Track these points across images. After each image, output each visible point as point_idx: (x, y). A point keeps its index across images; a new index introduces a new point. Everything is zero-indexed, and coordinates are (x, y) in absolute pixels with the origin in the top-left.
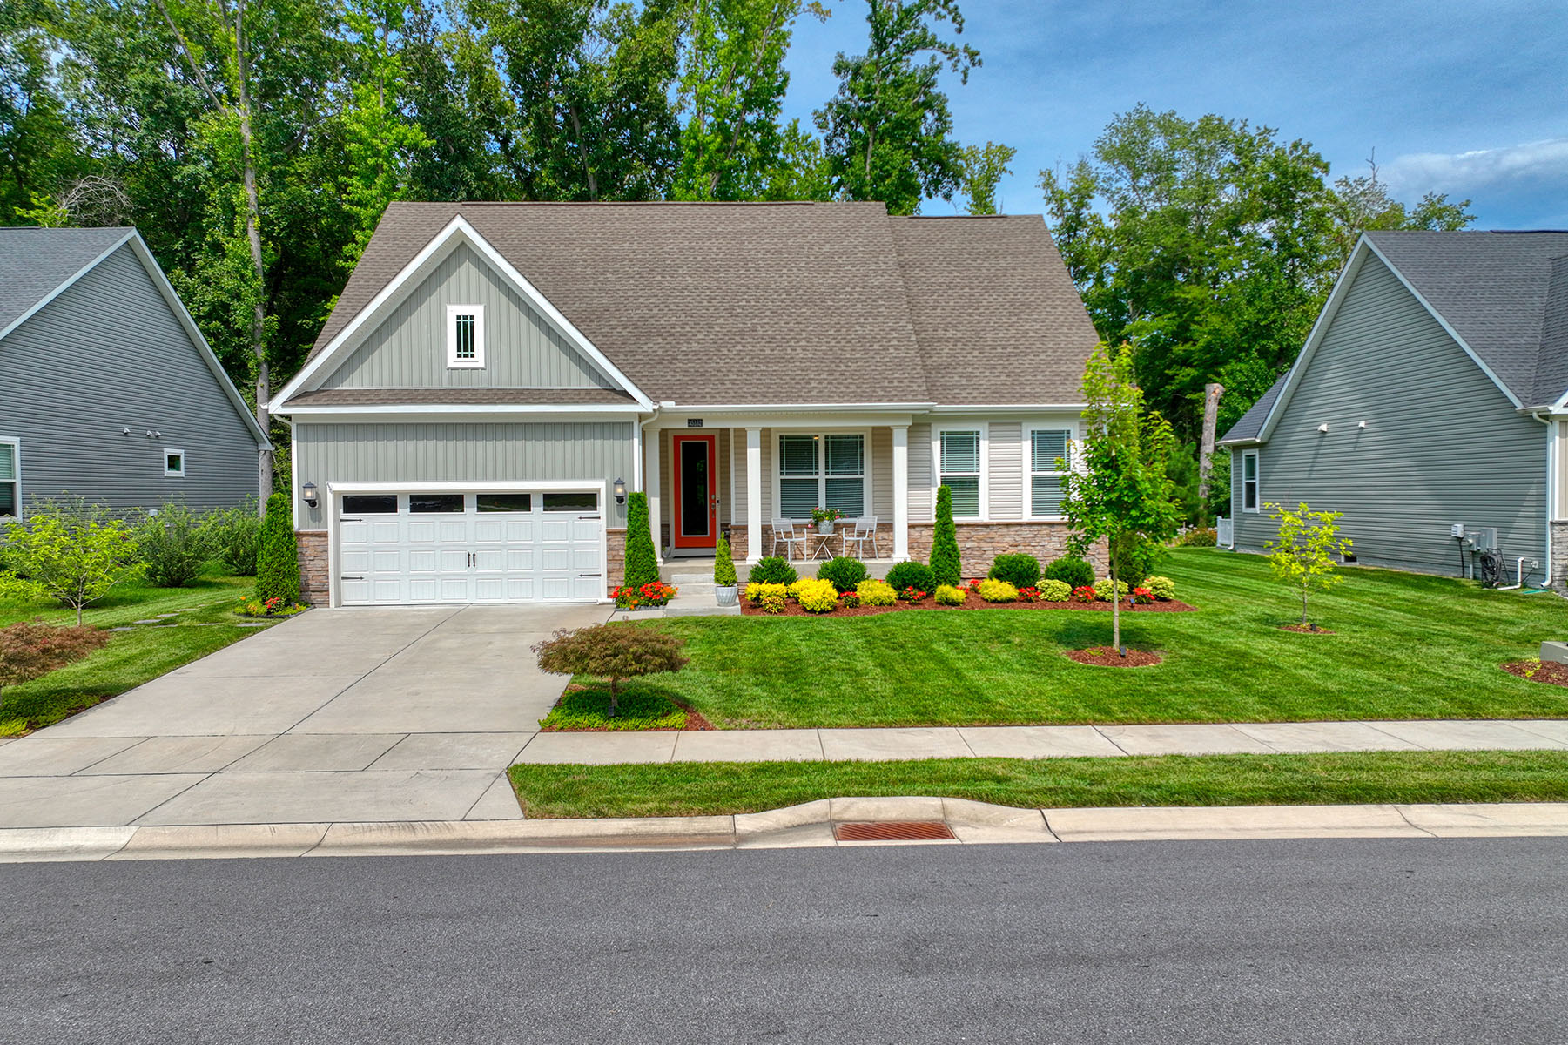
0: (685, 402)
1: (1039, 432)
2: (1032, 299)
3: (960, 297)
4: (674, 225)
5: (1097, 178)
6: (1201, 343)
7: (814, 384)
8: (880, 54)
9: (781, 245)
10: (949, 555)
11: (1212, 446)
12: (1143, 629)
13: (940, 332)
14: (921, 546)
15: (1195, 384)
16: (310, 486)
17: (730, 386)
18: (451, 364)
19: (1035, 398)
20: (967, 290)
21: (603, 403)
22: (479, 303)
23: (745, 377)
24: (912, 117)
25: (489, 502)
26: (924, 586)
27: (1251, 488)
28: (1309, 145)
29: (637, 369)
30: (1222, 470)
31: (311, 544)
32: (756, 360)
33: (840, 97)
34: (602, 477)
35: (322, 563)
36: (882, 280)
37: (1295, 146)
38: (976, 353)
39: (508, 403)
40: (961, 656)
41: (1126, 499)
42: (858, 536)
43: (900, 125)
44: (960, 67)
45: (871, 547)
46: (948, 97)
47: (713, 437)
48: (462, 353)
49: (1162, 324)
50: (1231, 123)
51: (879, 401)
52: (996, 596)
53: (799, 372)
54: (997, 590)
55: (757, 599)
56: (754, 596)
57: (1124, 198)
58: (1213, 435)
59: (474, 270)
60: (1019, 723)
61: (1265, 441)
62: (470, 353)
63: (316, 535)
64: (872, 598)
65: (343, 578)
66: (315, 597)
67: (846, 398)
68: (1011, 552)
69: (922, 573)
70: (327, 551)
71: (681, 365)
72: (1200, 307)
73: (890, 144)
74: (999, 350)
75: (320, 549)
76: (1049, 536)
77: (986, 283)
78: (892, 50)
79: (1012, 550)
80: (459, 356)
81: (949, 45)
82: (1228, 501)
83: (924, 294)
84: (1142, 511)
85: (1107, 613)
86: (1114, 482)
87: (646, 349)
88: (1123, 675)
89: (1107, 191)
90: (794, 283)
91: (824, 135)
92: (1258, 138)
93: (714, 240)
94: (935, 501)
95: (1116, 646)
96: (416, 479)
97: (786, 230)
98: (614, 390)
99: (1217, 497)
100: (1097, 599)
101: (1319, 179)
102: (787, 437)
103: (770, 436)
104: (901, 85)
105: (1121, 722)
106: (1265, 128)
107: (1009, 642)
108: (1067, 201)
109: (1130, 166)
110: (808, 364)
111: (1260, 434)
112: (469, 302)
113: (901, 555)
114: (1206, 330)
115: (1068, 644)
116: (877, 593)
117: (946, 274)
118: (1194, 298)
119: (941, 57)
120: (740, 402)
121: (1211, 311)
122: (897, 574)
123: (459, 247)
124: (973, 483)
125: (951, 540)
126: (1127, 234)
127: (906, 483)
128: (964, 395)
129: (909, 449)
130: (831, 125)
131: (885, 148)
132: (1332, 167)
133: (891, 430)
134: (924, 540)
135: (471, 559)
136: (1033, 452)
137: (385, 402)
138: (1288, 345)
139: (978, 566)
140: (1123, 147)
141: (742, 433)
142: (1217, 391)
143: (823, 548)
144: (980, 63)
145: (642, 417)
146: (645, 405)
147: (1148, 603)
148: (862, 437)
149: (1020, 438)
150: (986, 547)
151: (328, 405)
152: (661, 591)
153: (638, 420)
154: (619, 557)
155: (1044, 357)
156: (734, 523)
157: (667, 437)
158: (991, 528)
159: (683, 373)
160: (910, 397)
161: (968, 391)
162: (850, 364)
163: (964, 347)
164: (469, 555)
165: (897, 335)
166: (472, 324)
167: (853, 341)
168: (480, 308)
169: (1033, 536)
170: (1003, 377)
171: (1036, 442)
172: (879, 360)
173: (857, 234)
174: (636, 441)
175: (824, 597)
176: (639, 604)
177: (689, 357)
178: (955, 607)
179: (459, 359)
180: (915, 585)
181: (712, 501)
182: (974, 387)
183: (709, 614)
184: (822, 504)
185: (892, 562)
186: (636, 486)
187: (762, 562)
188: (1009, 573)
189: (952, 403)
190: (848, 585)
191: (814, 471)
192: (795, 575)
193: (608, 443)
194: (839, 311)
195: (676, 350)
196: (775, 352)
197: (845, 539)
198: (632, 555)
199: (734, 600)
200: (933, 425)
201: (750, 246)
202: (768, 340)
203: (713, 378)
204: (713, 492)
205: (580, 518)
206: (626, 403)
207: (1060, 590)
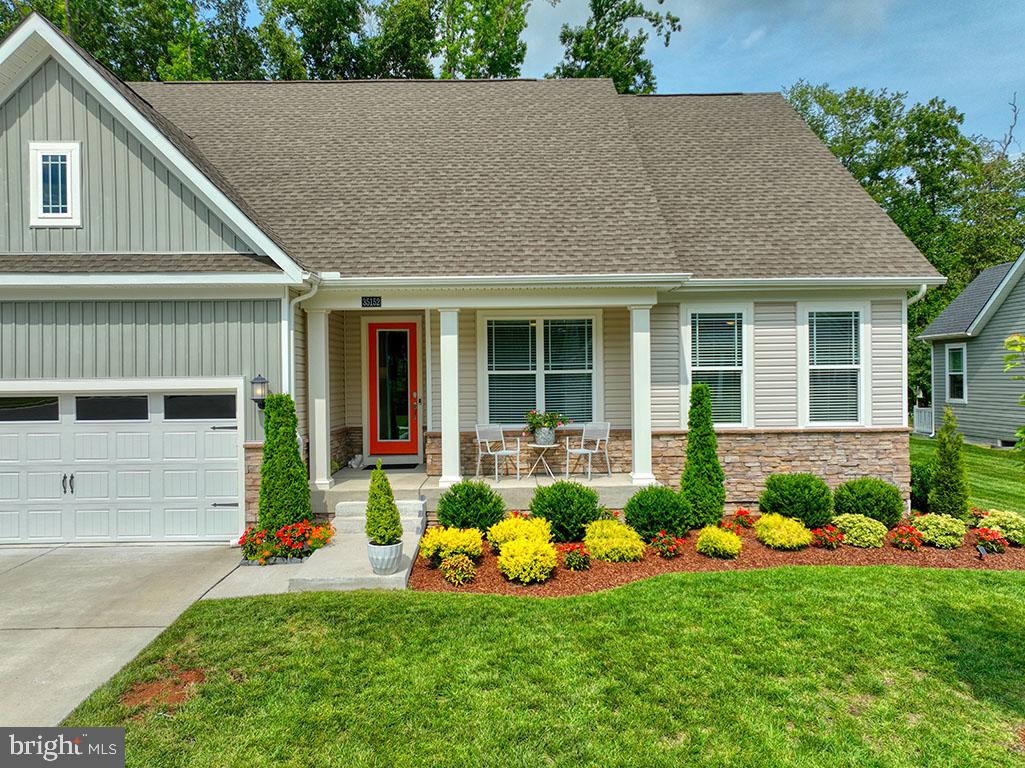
0: (356, 275)
1: (819, 315)
2: (786, 165)
3: (702, 164)
4: (384, 99)
7: (527, 251)
8: (598, 21)
9: (498, 114)
10: (709, 476)
13: (683, 198)
14: (667, 460)
17: (419, 254)
18: (34, 222)
19: (815, 270)
20: (709, 157)
21: (235, 272)
22: (73, 138)
23: (440, 244)
25: (93, 408)
27: (957, 380)
29: (303, 236)
32: (456, 225)
34: (240, 373)
36: (612, 143)
38: (730, 220)
39: (103, 272)
42: (586, 447)
44: (664, 32)
45: (602, 459)
46: (652, 63)
47: (415, 324)
48: (51, 206)
51: (615, 271)
52: (783, 541)
53: (510, 238)
54: (782, 531)
55: (436, 559)
56: (430, 553)
59: (66, 94)
61: (976, 334)
62: (60, 206)
64: (608, 550)
67: (569, 268)
68: (784, 470)
69: (676, 507)
71: (360, 231)
74: (758, 216)
76: (833, 447)
77: (730, 151)
78: (608, 17)
79: (784, 466)
80: (46, 210)
81: (654, 14)
83: (660, 161)
87: (321, 214)
90: (511, 147)
92: (893, 101)
93: (424, 110)
94: (686, 405)
97: (504, 102)
98: (254, 256)
100: (924, 544)
101: (956, 127)
102: (497, 323)
103: (475, 321)
106: (898, 94)
110: (522, 229)
111: (972, 328)
112: (59, 138)
113: (643, 477)
116: (615, 543)
117: (682, 143)
120: (429, 273)
122: (641, 507)
123: (45, 62)
124: (734, 380)
125: (710, 458)
127: (650, 380)
128: (723, 266)
129: (651, 336)
132: (965, 118)
133: (629, 311)
134: (672, 453)
135: (68, 483)
136: (811, 339)
141: (435, 314)
143: (541, 460)
144: (679, 27)
145: (294, 291)
146: (292, 274)
147: (1003, 553)
148: (590, 322)
149: (794, 322)
150: (751, 461)
152: (307, 535)
153: (287, 296)
154: (259, 483)
155: (815, 224)
156: (429, 429)
157: (340, 322)
158: (757, 437)
159: (361, 240)
160: (655, 267)
161: (726, 262)
162: (575, 229)
163: (713, 213)
164: (65, 477)
165: (633, 198)
166: (64, 167)
167: (578, 204)
168: (76, 146)
169: (811, 448)
170: (769, 247)
171: (815, 327)
172: (611, 224)
173: (583, 104)
174: (285, 324)
175: (535, 554)
176: (274, 554)
177: (373, 222)
178: (726, 564)
179: (47, 215)
180: (665, 523)
181: (414, 400)
182: (734, 257)
183: (354, 589)
184: (541, 406)
185: (629, 484)
186: (287, 386)
187: (455, 489)
188: (791, 503)
189: (706, 276)
190: (573, 529)
191: (530, 365)
192: (497, 509)
193: (247, 327)
194: (562, 174)
195: (359, 214)
196: (481, 216)
197: (569, 451)
198: (268, 483)
199: (397, 564)
200: (681, 306)
201: (464, 115)
202: (473, 203)
203: (398, 245)
204: (414, 389)
205: (214, 428)
206: (264, 272)
207: (871, 532)
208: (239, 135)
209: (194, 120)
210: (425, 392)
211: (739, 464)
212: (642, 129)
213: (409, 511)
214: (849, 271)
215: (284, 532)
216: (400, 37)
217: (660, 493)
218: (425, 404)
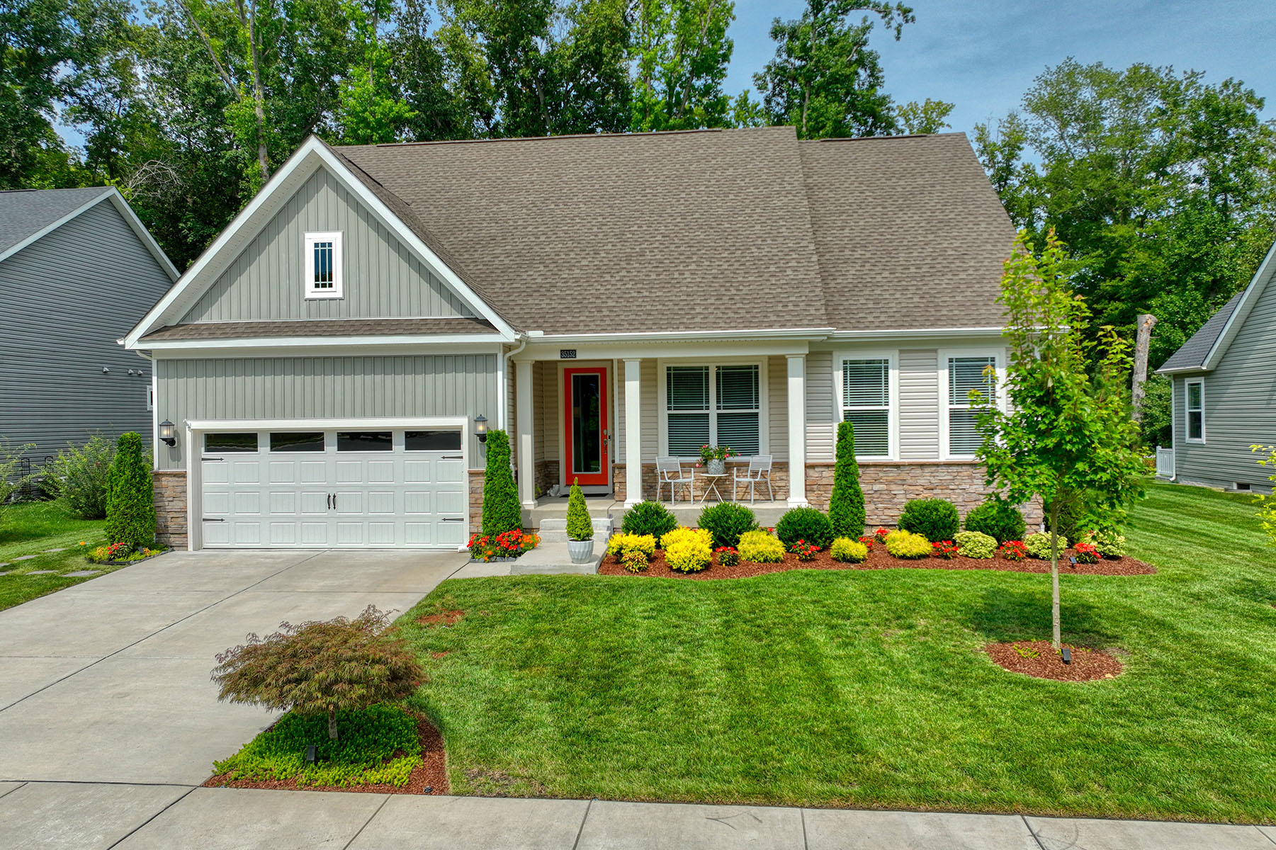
0: (555, 331)
1: (958, 360)
2: (952, 216)
3: (872, 216)
4: (577, 157)
5: (1026, 129)
6: (1129, 277)
7: (698, 309)
8: (816, 15)
9: (682, 171)
10: (851, 500)
11: (1144, 375)
12: (1090, 608)
13: (847, 252)
14: (822, 488)
15: (1123, 317)
16: (167, 424)
17: (608, 313)
18: (308, 295)
19: (952, 321)
20: (879, 209)
21: (462, 333)
22: (338, 229)
23: (625, 304)
24: (848, 71)
25: (351, 441)
26: (820, 537)
27: (1196, 418)
28: (1240, 84)
29: (511, 298)
30: (1156, 398)
31: (170, 484)
32: (639, 286)
33: (778, 60)
34: (464, 413)
35: (181, 504)
36: (786, 200)
37: (1226, 85)
38: (886, 274)
39: (362, 335)
40: (841, 652)
41: (1069, 447)
42: (750, 477)
43: (835, 79)
44: (894, 24)
45: (764, 489)
46: (879, 53)
47: (605, 369)
48: (320, 282)
49: (1089, 261)
50: (1158, 70)
51: (771, 326)
52: (904, 551)
53: (685, 298)
54: (906, 544)
55: (619, 553)
56: (615, 550)
57: (1052, 147)
58: (1146, 364)
59: (332, 194)
60: (902, 804)
61: (1212, 368)
62: (327, 282)
63: (175, 475)
64: (755, 553)
65: (204, 520)
66: (174, 540)
67: (732, 325)
68: (926, 497)
69: (817, 523)
70: (186, 492)
71: (559, 292)
72: (1126, 244)
73: (826, 97)
74: (913, 270)
75: (179, 489)
76: (971, 477)
77: (900, 201)
78: (827, 11)
79: (927, 494)
80: (317, 286)
81: (883, 4)
82: (1169, 428)
83: (832, 214)
84: (1092, 464)
85: (1041, 577)
86: (1051, 423)
87: (525, 277)
88: (1068, 700)
89: (1035, 141)
90: (691, 206)
91: (764, 95)
92: (1185, 82)
93: (614, 169)
94: (835, 439)
95: (1056, 644)
96: (274, 417)
97: (689, 157)
98: (476, 319)
99: (1152, 425)
100: (1029, 556)
101: (1253, 114)
102: (675, 369)
103: (656, 368)
104: (835, 44)
105: (1072, 811)
106: (1193, 72)
107: (910, 627)
108: (998, 153)
109: (1058, 117)
110: (695, 288)
111: (1207, 361)
112: (327, 229)
113: (797, 500)
114: (1134, 265)
115: (989, 632)
116: (761, 547)
117: (857, 194)
118: (1121, 236)
119: (873, 16)
120: (616, 330)
121: (1138, 248)
122: (789, 523)
123: (317, 171)
124: (882, 418)
125: (853, 483)
126: (1056, 181)
127: (803, 418)
128: (871, 319)
129: (806, 380)
130: (770, 86)
131: (820, 101)
132: (1266, 102)
133: (786, 359)
134: (825, 481)
135: (332, 501)
136: (951, 382)
137: (238, 336)
138: (1222, 277)
139: (887, 512)
140: (1052, 99)
141: (621, 362)
142: (1149, 321)
143: (713, 489)
144: (913, 19)
145: (507, 347)
146: (507, 334)
147: (1094, 562)
148: (757, 367)
149: (936, 367)
150: (896, 489)
151: (182, 340)
152: (520, 540)
153: (502, 351)
154: (481, 501)
155: (965, 277)
156: (617, 461)
157: (542, 370)
158: (902, 468)
159: (559, 301)
160: (806, 322)
161: (875, 315)
162: (741, 288)
163: (872, 268)
164: (329, 496)
165: (797, 256)
166: (330, 251)
167: (747, 264)
168: (339, 235)
169: (951, 477)
170: (916, 299)
171: (954, 371)
172: (774, 282)
173: (763, 157)
174: (500, 374)
175: (693, 550)
176: (495, 554)
177: (569, 284)
178: (852, 566)
179: (317, 289)
180: (808, 536)
181: (604, 436)
182: (882, 310)
183: (559, 573)
184: (713, 442)
185: (785, 507)
186: (502, 424)
187: (636, 507)
188: (921, 523)
189: (855, 328)
190: (731, 539)
191: (704, 405)
192: (670, 524)
193: (471, 376)
194: (736, 233)
195: (557, 277)
196: (661, 277)
197: (736, 479)
198: (490, 499)
199: (588, 556)
200: (834, 354)
201: (651, 173)
202: (655, 265)
203: (590, 306)
204: (605, 427)
205: (444, 458)
206: (485, 333)
207: (982, 545)
208: (449, 200)
209: (409, 186)
210: (613, 429)
211: (886, 492)
212: (820, 180)
213: (600, 525)
214: (983, 322)
215: (503, 537)
216: (592, 48)
217: (807, 511)
218: (614, 440)
